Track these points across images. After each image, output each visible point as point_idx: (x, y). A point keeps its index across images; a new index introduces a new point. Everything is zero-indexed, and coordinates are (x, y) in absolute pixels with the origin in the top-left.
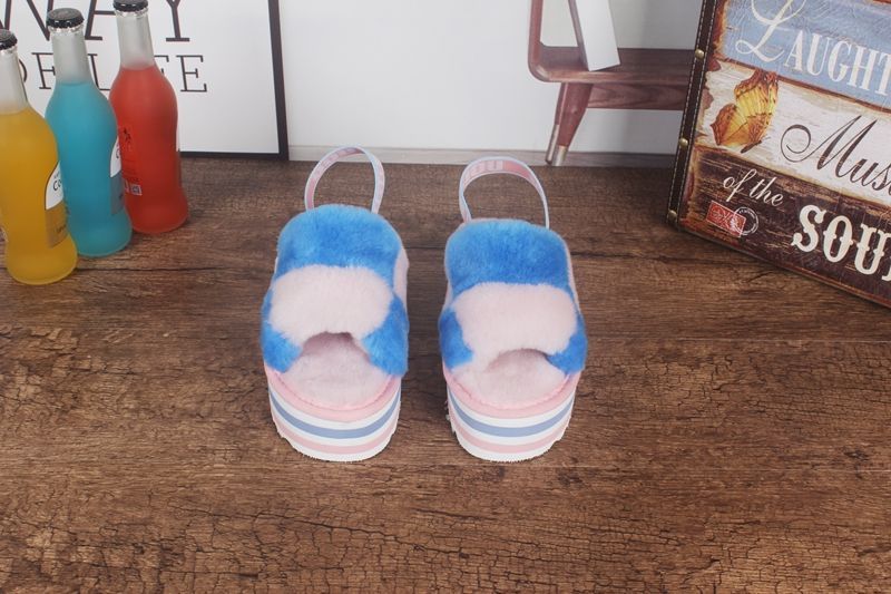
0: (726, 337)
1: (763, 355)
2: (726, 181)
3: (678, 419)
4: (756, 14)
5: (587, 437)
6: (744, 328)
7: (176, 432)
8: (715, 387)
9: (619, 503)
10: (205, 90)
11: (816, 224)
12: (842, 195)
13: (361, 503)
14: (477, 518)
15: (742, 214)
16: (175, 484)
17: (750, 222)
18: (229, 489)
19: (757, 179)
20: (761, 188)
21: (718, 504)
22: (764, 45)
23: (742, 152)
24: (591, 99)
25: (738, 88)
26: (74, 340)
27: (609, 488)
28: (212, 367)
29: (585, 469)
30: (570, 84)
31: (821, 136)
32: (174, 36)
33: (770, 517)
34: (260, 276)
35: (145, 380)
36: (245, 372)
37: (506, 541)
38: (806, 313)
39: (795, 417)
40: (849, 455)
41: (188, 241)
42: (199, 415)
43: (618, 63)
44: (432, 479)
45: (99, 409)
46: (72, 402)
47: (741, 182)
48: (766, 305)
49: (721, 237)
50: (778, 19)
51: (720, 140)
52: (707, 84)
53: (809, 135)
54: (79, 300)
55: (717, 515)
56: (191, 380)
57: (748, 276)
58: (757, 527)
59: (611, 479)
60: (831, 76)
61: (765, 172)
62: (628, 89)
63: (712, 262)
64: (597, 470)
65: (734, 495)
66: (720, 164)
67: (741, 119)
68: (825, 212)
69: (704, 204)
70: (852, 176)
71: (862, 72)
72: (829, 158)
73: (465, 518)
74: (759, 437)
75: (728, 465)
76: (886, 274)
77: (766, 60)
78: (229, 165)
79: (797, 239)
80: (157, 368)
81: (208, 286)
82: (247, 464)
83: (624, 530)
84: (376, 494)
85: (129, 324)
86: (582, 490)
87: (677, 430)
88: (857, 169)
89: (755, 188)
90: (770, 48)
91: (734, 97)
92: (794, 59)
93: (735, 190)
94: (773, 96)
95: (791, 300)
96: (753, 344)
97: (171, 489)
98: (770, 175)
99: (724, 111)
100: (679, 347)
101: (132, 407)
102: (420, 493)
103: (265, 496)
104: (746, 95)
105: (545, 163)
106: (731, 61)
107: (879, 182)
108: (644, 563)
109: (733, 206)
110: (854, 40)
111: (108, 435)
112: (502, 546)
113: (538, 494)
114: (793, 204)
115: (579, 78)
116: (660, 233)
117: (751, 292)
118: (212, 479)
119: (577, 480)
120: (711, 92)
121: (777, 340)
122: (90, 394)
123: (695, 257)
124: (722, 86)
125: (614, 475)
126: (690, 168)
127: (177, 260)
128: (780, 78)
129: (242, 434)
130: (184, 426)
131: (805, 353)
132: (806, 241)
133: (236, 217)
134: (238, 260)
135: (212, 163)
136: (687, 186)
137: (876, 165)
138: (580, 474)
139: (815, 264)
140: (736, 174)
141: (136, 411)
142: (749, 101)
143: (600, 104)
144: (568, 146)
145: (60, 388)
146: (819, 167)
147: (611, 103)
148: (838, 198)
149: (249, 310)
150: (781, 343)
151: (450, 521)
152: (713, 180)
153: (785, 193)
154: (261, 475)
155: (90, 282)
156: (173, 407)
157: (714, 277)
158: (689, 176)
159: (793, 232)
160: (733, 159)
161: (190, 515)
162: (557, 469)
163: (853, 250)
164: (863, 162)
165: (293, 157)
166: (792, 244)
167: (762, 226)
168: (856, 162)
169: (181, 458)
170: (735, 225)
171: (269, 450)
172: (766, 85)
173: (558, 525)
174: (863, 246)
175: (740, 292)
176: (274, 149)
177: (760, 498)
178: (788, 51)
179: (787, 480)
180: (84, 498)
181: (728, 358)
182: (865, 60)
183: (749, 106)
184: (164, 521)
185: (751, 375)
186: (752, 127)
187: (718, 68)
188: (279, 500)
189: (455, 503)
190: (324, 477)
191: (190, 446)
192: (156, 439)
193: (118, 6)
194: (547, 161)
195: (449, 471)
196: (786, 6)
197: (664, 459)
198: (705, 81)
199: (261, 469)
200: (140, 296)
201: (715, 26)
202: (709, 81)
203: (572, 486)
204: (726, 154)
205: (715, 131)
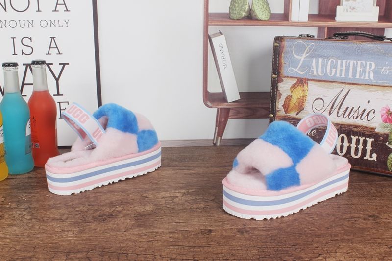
4: (295, 56)
7: (50, 226)
9: (269, 238)
12: (341, 125)
13: (142, 245)
14: (200, 247)
16: (48, 243)
18: (75, 243)
21: (316, 235)
22: (300, 68)
23: (296, 115)
24: (230, 115)
25: (291, 87)
26: (3, 199)
27: (262, 233)
28: (68, 204)
29: (250, 228)
30: (221, 109)
31: (328, 101)
32: (56, 94)
33: (342, 238)
35: (36, 209)
37: (216, 254)
40: (370, 216)
42: (61, 219)
43: (240, 98)
44: (177, 235)
45: (12, 220)
50: (304, 55)
51: (286, 112)
52: (278, 89)
54: (8, 187)
55: (317, 239)
56: (58, 208)
58: (337, 242)
59: (263, 230)
60: (329, 74)
62: (244, 110)
64: (256, 228)
65: (323, 232)
67: (294, 100)
70: (344, 115)
71: (341, 70)
72: (333, 110)
75: (317, 223)
76: (365, 156)
77: (302, 73)
80: (42, 206)
82: (84, 234)
84: (149, 241)
85: (31, 193)
86: (250, 235)
88: (345, 112)
90: (303, 68)
91: (290, 92)
92: (313, 71)
94: (306, 88)
97: (45, 245)
99: (287, 99)
101: (28, 218)
102: (171, 240)
103: (93, 244)
104: (295, 90)
105: (213, 145)
106: (287, 77)
107: (355, 115)
108: (287, 257)
110: (336, 58)
111: (15, 228)
112: (215, 255)
113: (229, 237)
114: (321, 133)
115: (224, 106)
118: (66, 240)
119: (247, 231)
120: (281, 92)
122: (8, 215)
124: (285, 88)
125: (264, 229)
128: (308, 80)
129: (82, 225)
130: (54, 223)
137: (353, 108)
138: (248, 229)
141: (31, 219)
142: (297, 92)
143: (234, 117)
144: (222, 136)
146: (330, 115)
147: (238, 116)
148: (339, 126)
151: (187, 248)
153: (317, 129)
154: (91, 238)
155: (13, 182)
156: (49, 217)
160: (293, 119)
161: (54, 253)
162: (236, 229)
163: (349, 148)
164: (347, 108)
168: (344, 109)
169: (51, 234)
171: (95, 229)
172: (303, 84)
173: (241, 247)
174: (353, 146)
177: (335, 232)
178: (310, 68)
179: (345, 226)
182: (341, 65)
183: (296, 95)
184: (40, 256)
186: (299, 103)
187: (282, 81)
188: (100, 245)
189: (189, 242)
190: (123, 237)
191: (56, 230)
192: (39, 228)
193: (34, 63)
194: (213, 144)
195: (185, 232)
196: (307, 50)
197: (286, 222)
198: (277, 87)
199: (92, 236)
200: (36, 185)
201: (279, 63)
202: (279, 87)
203: (245, 233)
204: (290, 117)
205: (284, 108)
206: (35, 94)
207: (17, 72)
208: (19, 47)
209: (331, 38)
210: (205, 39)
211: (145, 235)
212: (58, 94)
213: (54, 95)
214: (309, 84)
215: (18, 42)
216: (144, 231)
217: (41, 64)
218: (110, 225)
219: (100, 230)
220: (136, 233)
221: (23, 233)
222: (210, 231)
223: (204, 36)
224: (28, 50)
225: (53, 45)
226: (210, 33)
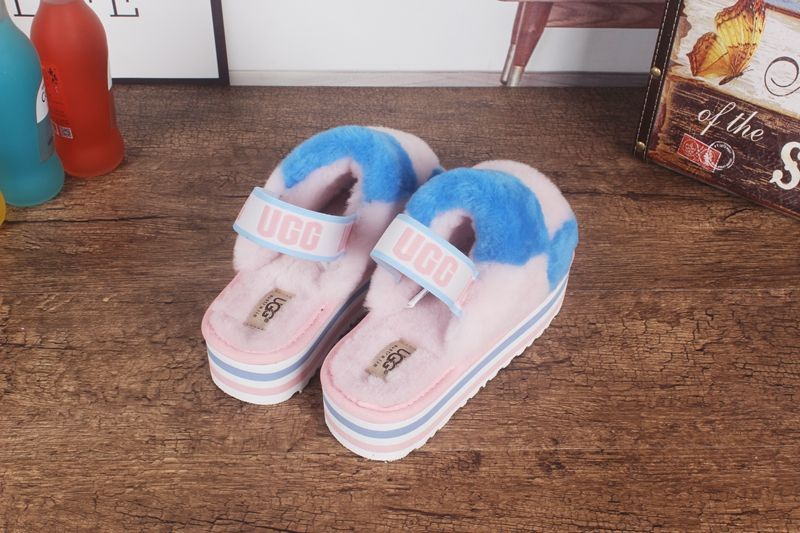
0: (705, 286)
1: (745, 308)
2: (701, 114)
3: (662, 387)
5: (567, 412)
6: (723, 275)
7: (121, 419)
8: (698, 347)
9: (606, 492)
10: (137, 15)
13: (327, 502)
14: (454, 517)
15: (718, 149)
16: (122, 485)
17: (725, 157)
18: (182, 489)
19: (736, 112)
20: (740, 122)
21: (712, 490)
23: (721, 83)
25: (720, 15)
26: (6, 308)
27: (595, 474)
28: (158, 338)
29: (567, 452)
30: (529, 3)
33: (768, 504)
34: (205, 224)
35: (85, 355)
36: (193, 343)
38: (786, 257)
39: (784, 381)
41: (126, 185)
42: (145, 397)
45: (36, 393)
46: (6, 386)
47: (718, 115)
48: (743, 248)
49: (693, 170)
51: (696, 70)
52: (684, 11)
53: (798, 69)
55: (712, 504)
56: (135, 354)
57: (722, 214)
58: (755, 518)
59: (595, 463)
61: (745, 106)
62: (589, 7)
63: (684, 198)
64: (580, 453)
65: (728, 478)
66: (694, 96)
67: (721, 48)
69: (676, 137)
73: (441, 516)
74: (749, 407)
75: (719, 442)
78: (167, 92)
79: (777, 177)
80: (98, 341)
81: (149, 239)
82: (199, 457)
83: (613, 526)
84: (343, 490)
85: (66, 287)
86: (566, 479)
87: (661, 401)
89: (733, 122)
93: (711, 124)
94: (759, 25)
95: (769, 242)
96: (734, 295)
97: (119, 491)
98: (750, 108)
99: (702, 39)
100: (656, 300)
101: (71, 389)
102: (391, 488)
103: (223, 496)
104: (728, 23)
105: (500, 84)
109: (707, 140)
111: (46, 424)
113: (519, 484)
114: (775, 140)
116: (626, 164)
117: (726, 232)
118: (163, 476)
119: (560, 466)
120: (689, 20)
121: (758, 289)
122: (25, 375)
123: (665, 192)
124: (702, 14)
125: (599, 458)
126: (662, 99)
127: (114, 208)
128: (768, 6)
129: (193, 419)
130: (130, 412)
131: (789, 304)
132: (787, 178)
133: (177, 155)
134: (180, 206)
135: (148, 90)
136: (657, 118)
138: (563, 458)
139: (795, 202)
140: (713, 106)
141: (77, 394)
142: (732, 31)
143: (560, 23)
144: (524, 66)
147: (571, 22)
149: (194, 267)
150: (763, 293)
151: (425, 521)
152: (686, 112)
153: (766, 129)
154: (216, 470)
155: (20, 237)
156: (117, 388)
157: (687, 216)
158: (660, 107)
159: (773, 169)
160: (710, 91)
161: (141, 523)
162: (537, 453)
165: (234, 82)
166: (771, 181)
167: (738, 161)
169: (128, 452)
170: (708, 159)
171: (224, 438)
172: (751, 14)
173: (542, 522)
175: (716, 232)
176: (214, 74)
177: (756, 481)
179: (783, 459)
180: (21, 506)
181: (709, 313)
183: (730, 37)
185: (735, 333)
186: (733, 58)
188: (238, 500)
189: (429, 498)
190: (286, 471)
194: (502, 81)
197: (651, 436)
199: (216, 463)
200: (76, 253)
202: (687, 8)
203: (555, 473)
204: (703, 86)
205: (691, 61)
214: (767, 18)
219: (235, 443)
220: (312, 457)
222: (478, 458)
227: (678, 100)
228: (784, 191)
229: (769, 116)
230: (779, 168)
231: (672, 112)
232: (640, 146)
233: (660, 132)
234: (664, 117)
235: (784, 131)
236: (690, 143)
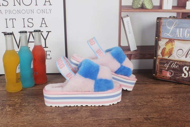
0: (173, 94)
1: (183, 96)
2: (165, 65)
3: (169, 107)
4: (168, 27)
5: (149, 111)
7: (46, 115)
8: (175, 102)
9: (161, 123)
10: (51, 59)
11: (187, 71)
15: (170, 72)
16: (46, 125)
17: (172, 73)
18: (60, 125)
19: (172, 63)
20: (173, 65)
21: (186, 122)
22: (170, 33)
23: (168, 58)
24: (132, 57)
25: (166, 43)
26: (21, 101)
27: (157, 120)
29: (151, 117)
30: (127, 54)
31: (185, 50)
32: (45, 47)
35: (38, 107)
38: (189, 90)
42: (52, 112)
43: (137, 49)
44: (113, 121)
45: (27, 112)
46: (20, 111)
47: (169, 64)
48: (179, 89)
49: (165, 78)
50: (173, 27)
51: (163, 56)
52: (159, 44)
53: (183, 51)
54: (23, 94)
55: (187, 124)
57: (173, 85)
60: (186, 37)
61: (174, 61)
62: (139, 55)
63: (164, 84)
64: (153, 117)
65: (189, 120)
66: (164, 61)
67: (167, 50)
68: (189, 67)
69: (161, 71)
72: (188, 55)
75: (185, 115)
77: (171, 36)
79: (183, 75)
80: (41, 105)
82: (65, 120)
84: (99, 124)
85: (34, 98)
86: (151, 121)
87: (170, 109)
89: (172, 65)
90: (172, 34)
91: (165, 46)
92: (177, 35)
93: (167, 67)
94: (174, 44)
95: (184, 88)
96: (180, 95)
98: (175, 61)
99: (163, 49)
100: (163, 96)
101: (35, 111)
102: (110, 124)
103: (70, 126)
106: (164, 38)
109: (167, 70)
111: (29, 116)
113: (141, 122)
114: (181, 67)
115: (129, 53)
116: (151, 80)
117: (175, 87)
118: (56, 123)
119: (149, 119)
120: (160, 46)
122: (24, 110)
123: (160, 83)
124: (162, 44)
125: (158, 118)
126: (157, 64)
128: (175, 39)
129: (63, 115)
130: (48, 114)
132: (185, 75)
136: (156, 68)
139: (188, 80)
140: (167, 63)
141: (36, 112)
145: (17, 109)
146: (186, 58)
147: (136, 58)
150: (186, 94)
152: (162, 65)
153: (179, 65)
155: (25, 92)
156: (45, 111)
157: (166, 86)
160: (166, 59)
162: (143, 118)
166: (182, 76)
167: (175, 74)
169: (47, 120)
170: (168, 75)
171: (70, 117)
172: (172, 42)
178: (176, 33)
181: (175, 97)
185: (182, 100)
186: (170, 51)
187: (161, 40)
189: (120, 125)
190: (85, 122)
191: (50, 118)
192: (41, 117)
193: (35, 31)
195: (117, 119)
196: (174, 24)
197: (169, 114)
198: (158, 43)
199: (68, 121)
200: (37, 94)
201: (159, 31)
202: (159, 43)
203: (148, 120)
204: (165, 59)
205: (162, 54)
206: (35, 47)
207: (27, 36)
208: (26, 23)
209: (186, 18)
210: (120, 19)
211: (96, 121)
212: (46, 47)
213: (44, 47)
214: (175, 42)
215: (26, 21)
216: (96, 119)
217: (38, 32)
218: (77, 115)
219: (73, 118)
220: (91, 120)
221: (33, 119)
222: (130, 119)
223: (119, 17)
224: (31, 25)
225: (43, 22)
226: (122, 16)
227: (160, 63)
228: (185, 78)
229: (179, 62)
230: (183, 73)
231: (159, 66)
232: (154, 75)
233: (157, 71)
234: (158, 67)
235: (183, 65)
236: (164, 72)
